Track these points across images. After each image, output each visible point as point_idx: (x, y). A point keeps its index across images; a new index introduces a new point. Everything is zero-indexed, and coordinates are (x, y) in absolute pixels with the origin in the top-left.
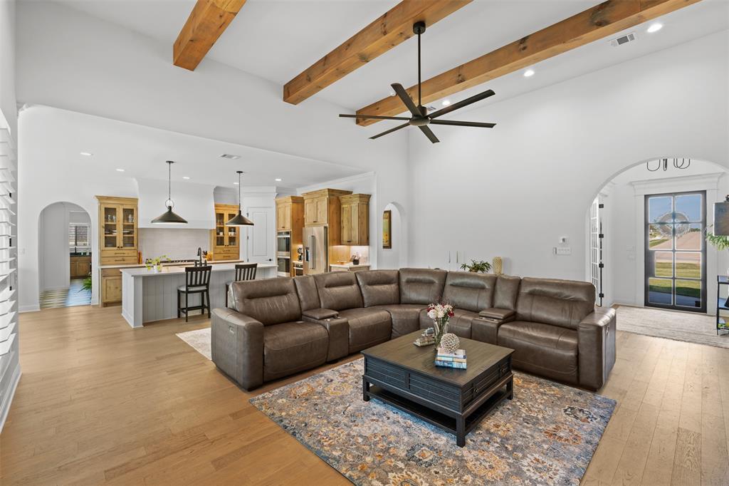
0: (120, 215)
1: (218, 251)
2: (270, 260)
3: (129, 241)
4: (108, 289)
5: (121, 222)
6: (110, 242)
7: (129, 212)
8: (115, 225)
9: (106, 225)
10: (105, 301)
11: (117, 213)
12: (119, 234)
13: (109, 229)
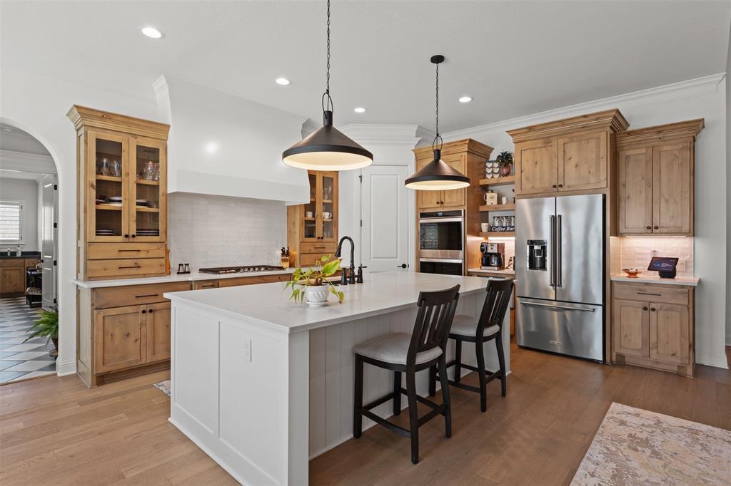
0: (129, 160)
1: (307, 248)
2: (404, 266)
3: (149, 224)
4: (108, 338)
5: (133, 177)
6: (107, 222)
7: (149, 157)
8: (119, 184)
9: (98, 181)
10: (102, 370)
11: (124, 155)
12: (127, 204)
13: (105, 190)
